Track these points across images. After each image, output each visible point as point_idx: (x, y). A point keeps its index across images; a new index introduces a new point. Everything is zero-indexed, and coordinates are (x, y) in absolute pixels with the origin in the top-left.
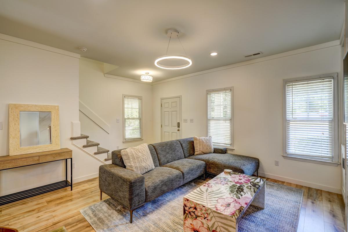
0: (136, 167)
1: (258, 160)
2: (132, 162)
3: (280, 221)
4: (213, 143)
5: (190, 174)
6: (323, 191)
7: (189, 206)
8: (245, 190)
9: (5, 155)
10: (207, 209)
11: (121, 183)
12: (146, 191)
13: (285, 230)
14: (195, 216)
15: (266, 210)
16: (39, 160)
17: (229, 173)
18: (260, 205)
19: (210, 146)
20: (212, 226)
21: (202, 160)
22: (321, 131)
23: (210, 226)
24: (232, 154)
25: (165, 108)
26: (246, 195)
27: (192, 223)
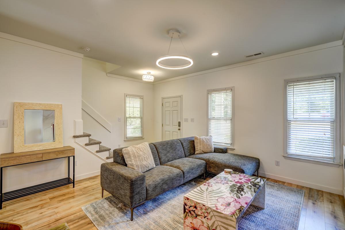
0: (137, 166)
1: (259, 160)
2: (133, 161)
3: (280, 221)
4: (214, 142)
5: (190, 173)
6: (325, 192)
7: (189, 205)
8: (246, 189)
9: (10, 152)
10: (207, 208)
11: (122, 181)
12: (147, 189)
14: (195, 215)
15: (266, 210)
16: (42, 157)
17: (230, 173)
18: (260, 205)
20: (212, 225)
21: (202, 160)
22: (323, 132)
23: (210, 225)
24: (232, 154)
25: (166, 107)
26: (247, 195)
27: (192, 222)
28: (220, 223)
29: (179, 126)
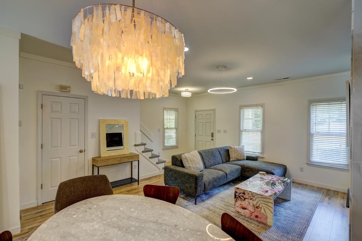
0: (193, 168)
1: (286, 166)
2: (190, 164)
3: (302, 207)
4: (246, 151)
5: (231, 175)
6: (340, 192)
7: (239, 192)
8: (277, 184)
9: (97, 156)
10: (253, 193)
11: (188, 178)
12: (204, 184)
13: (305, 213)
14: (243, 199)
15: (291, 202)
16: (120, 161)
17: (263, 174)
18: (288, 199)
19: (243, 154)
20: (256, 204)
21: (238, 165)
22: (339, 144)
23: (254, 204)
24: (262, 161)
25: (200, 119)
26: (278, 187)
27: (241, 203)
28: (262, 202)
29: (212, 136)
